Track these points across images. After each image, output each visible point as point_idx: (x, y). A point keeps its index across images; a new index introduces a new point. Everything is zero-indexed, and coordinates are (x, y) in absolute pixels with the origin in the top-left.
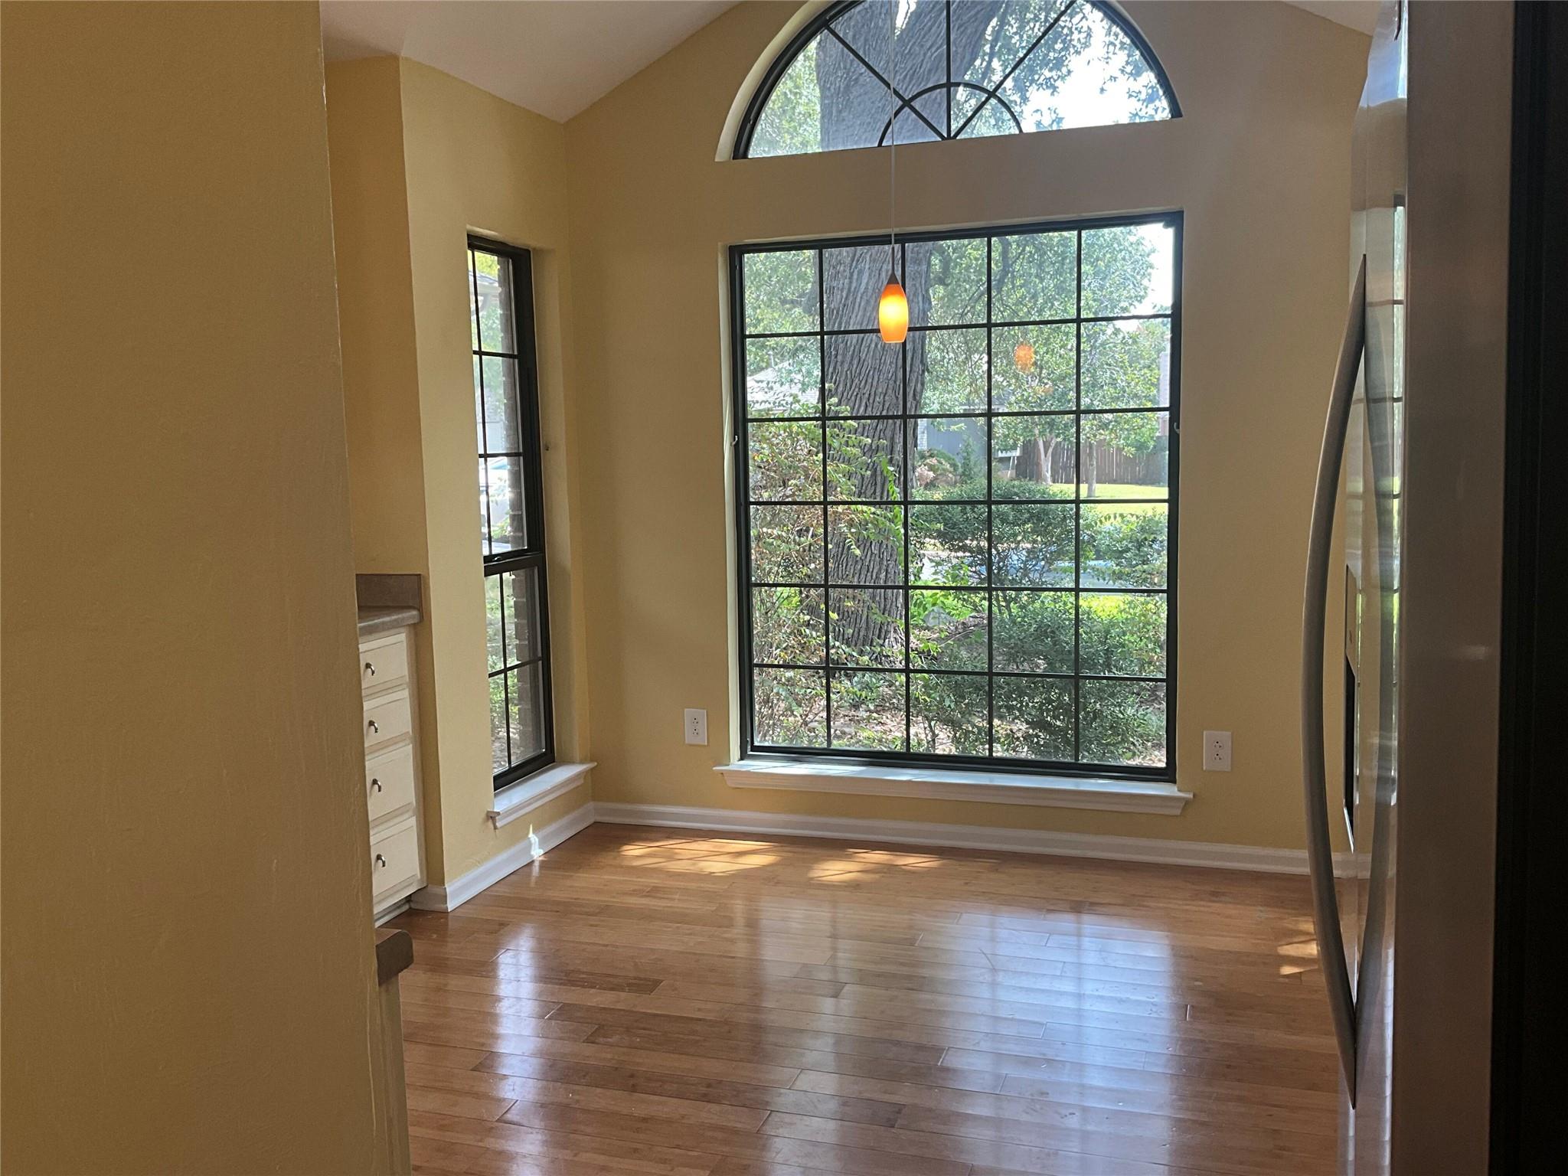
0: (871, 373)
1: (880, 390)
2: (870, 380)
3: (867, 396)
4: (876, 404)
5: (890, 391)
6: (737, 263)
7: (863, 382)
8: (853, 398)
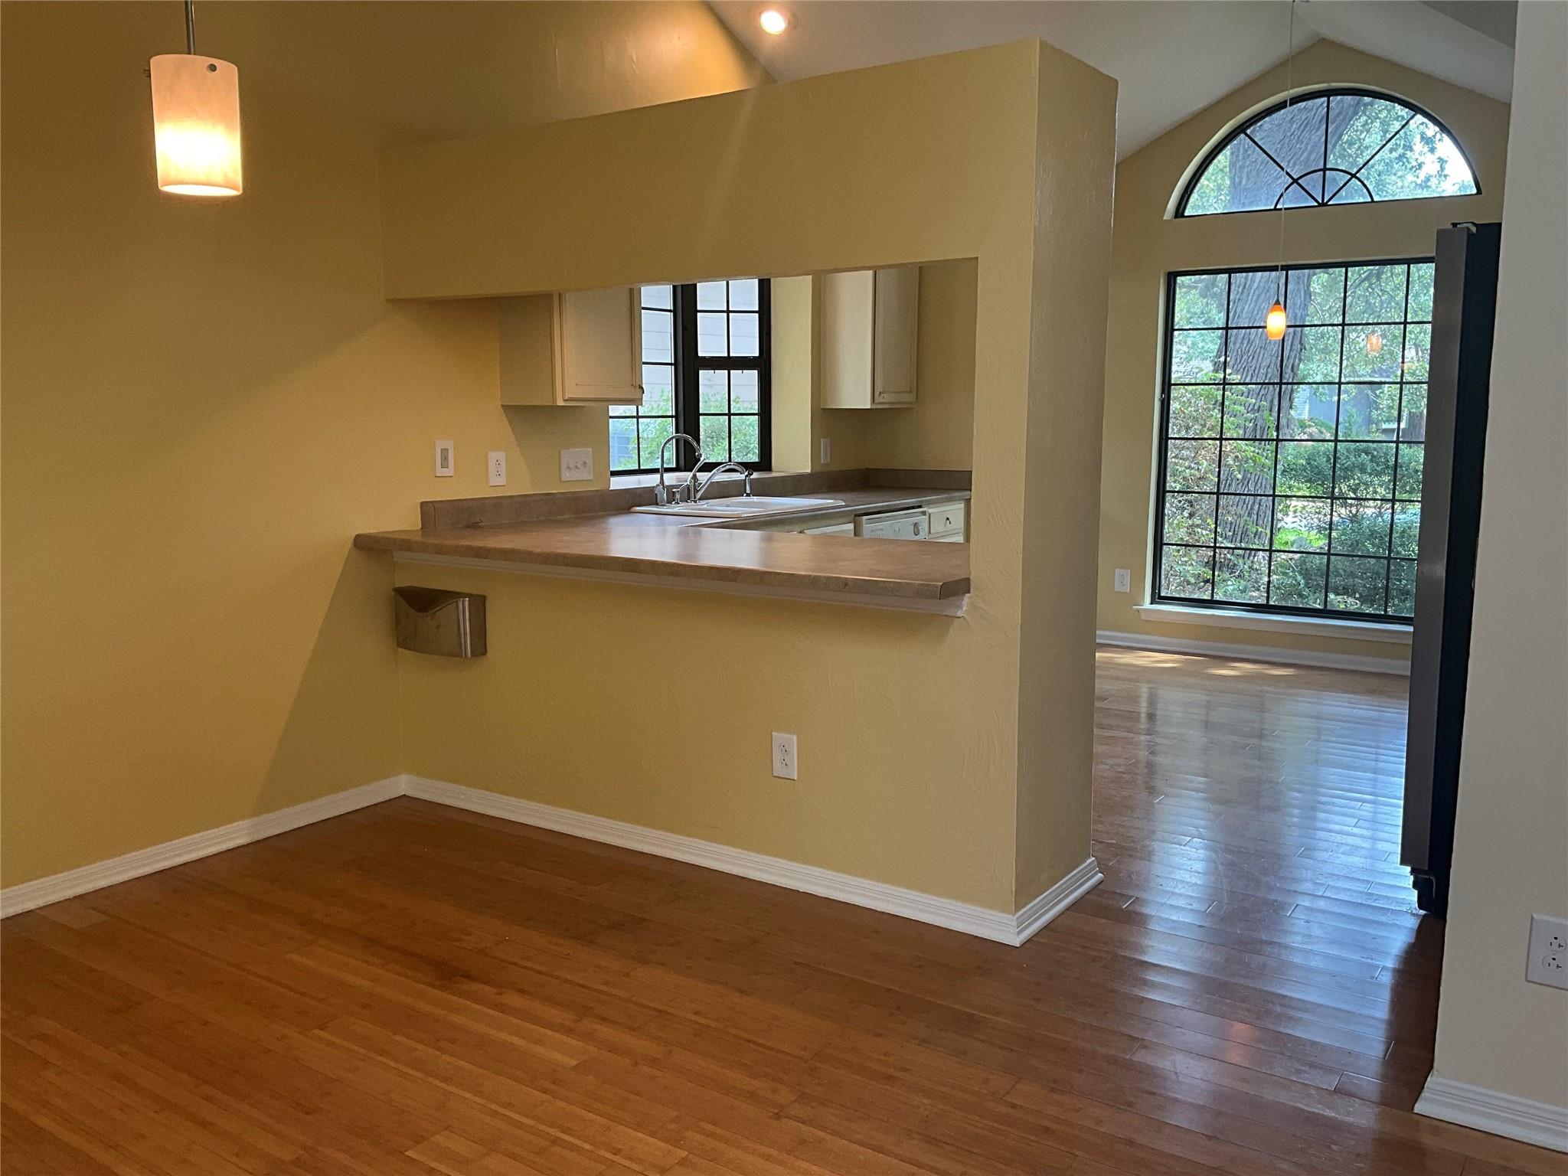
0: (1258, 351)
1: (1264, 364)
2: (1256, 356)
3: (1253, 368)
4: (1261, 375)
5: (1272, 365)
6: (1172, 282)
7: (1251, 358)
8: (1242, 370)
